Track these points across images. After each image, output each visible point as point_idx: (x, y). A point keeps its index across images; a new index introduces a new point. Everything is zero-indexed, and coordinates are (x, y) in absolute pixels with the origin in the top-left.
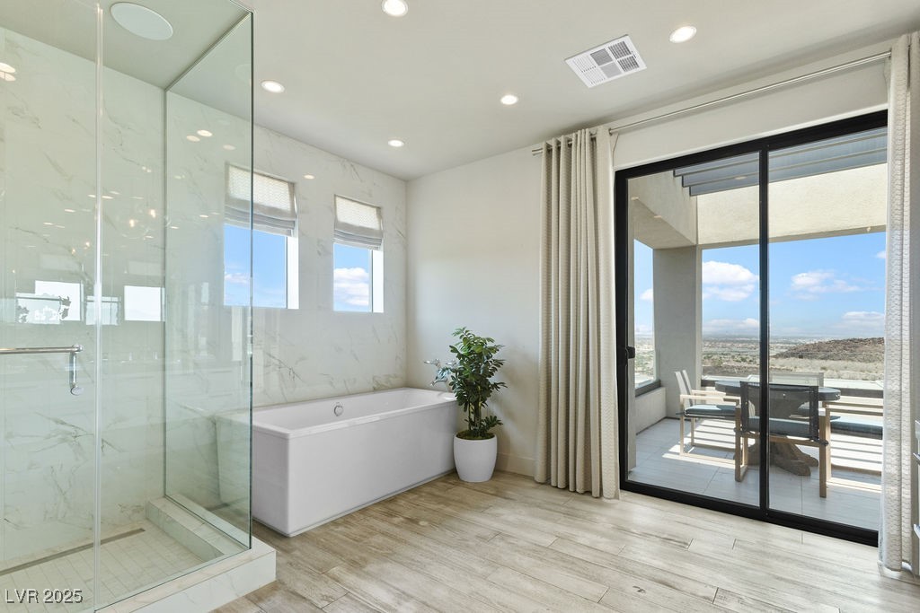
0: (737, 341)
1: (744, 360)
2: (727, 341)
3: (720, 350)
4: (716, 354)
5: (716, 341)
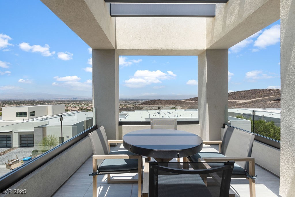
0: (132, 101)
1: (133, 106)
2: (129, 101)
3: (128, 103)
4: (127, 104)
5: (127, 101)
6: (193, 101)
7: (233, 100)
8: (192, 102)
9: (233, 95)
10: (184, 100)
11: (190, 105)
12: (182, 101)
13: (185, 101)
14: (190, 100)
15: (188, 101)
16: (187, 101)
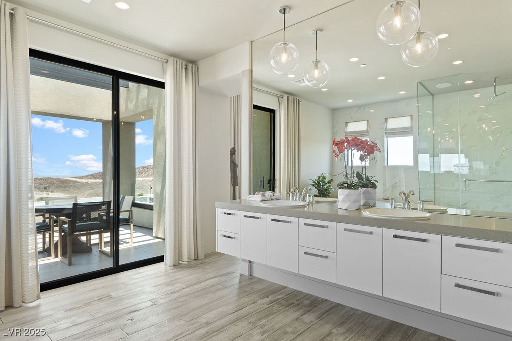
10: (76, 178)
11: (92, 188)
12: (71, 180)
13: (78, 180)
15: (87, 181)
16: (84, 181)
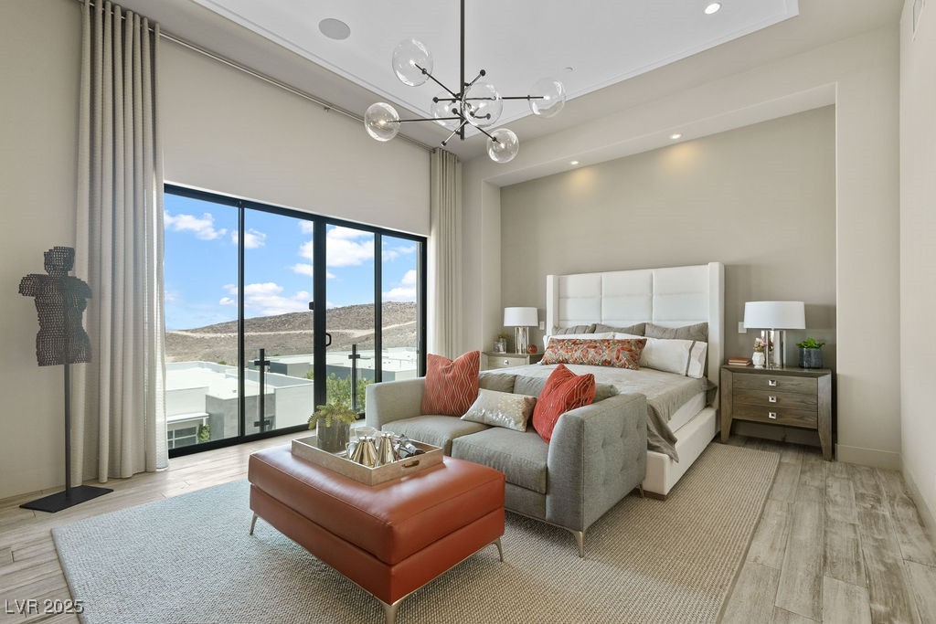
6: (219, 335)
7: (340, 331)
8: (216, 338)
9: (340, 315)
13: (189, 334)
14: (208, 332)
15: (202, 335)
